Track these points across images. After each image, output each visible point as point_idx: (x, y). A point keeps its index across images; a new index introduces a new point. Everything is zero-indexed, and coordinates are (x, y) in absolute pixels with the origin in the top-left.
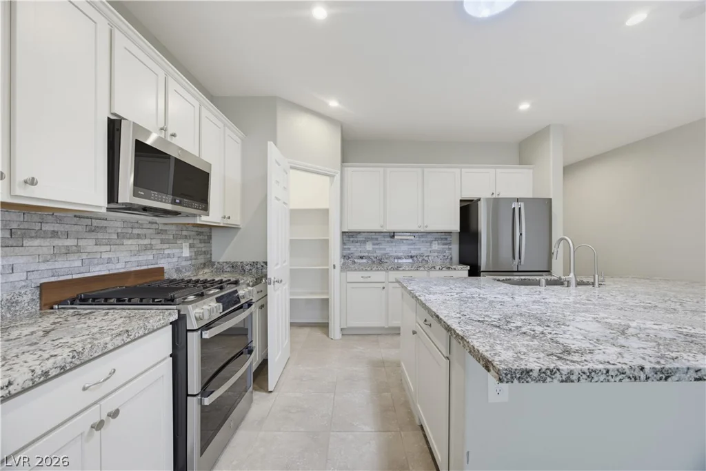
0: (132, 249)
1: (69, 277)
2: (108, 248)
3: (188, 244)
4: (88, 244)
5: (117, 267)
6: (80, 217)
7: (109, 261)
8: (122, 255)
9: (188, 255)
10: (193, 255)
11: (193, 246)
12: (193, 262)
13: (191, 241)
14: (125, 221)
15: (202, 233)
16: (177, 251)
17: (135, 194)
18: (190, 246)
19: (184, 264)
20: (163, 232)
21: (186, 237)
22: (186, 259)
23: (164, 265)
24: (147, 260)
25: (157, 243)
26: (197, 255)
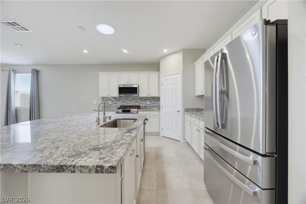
3: (149, 101)
4: (127, 101)
7: (130, 104)
9: (149, 104)
10: (151, 104)
11: (151, 102)
12: (151, 105)
13: (150, 101)
14: (132, 97)
15: (155, 99)
16: (145, 103)
17: (119, 94)
18: (150, 102)
19: (148, 105)
20: (141, 98)
21: (148, 100)
22: (148, 104)
23: (141, 105)
24: (137, 104)
25: (140, 101)
26: (153, 104)
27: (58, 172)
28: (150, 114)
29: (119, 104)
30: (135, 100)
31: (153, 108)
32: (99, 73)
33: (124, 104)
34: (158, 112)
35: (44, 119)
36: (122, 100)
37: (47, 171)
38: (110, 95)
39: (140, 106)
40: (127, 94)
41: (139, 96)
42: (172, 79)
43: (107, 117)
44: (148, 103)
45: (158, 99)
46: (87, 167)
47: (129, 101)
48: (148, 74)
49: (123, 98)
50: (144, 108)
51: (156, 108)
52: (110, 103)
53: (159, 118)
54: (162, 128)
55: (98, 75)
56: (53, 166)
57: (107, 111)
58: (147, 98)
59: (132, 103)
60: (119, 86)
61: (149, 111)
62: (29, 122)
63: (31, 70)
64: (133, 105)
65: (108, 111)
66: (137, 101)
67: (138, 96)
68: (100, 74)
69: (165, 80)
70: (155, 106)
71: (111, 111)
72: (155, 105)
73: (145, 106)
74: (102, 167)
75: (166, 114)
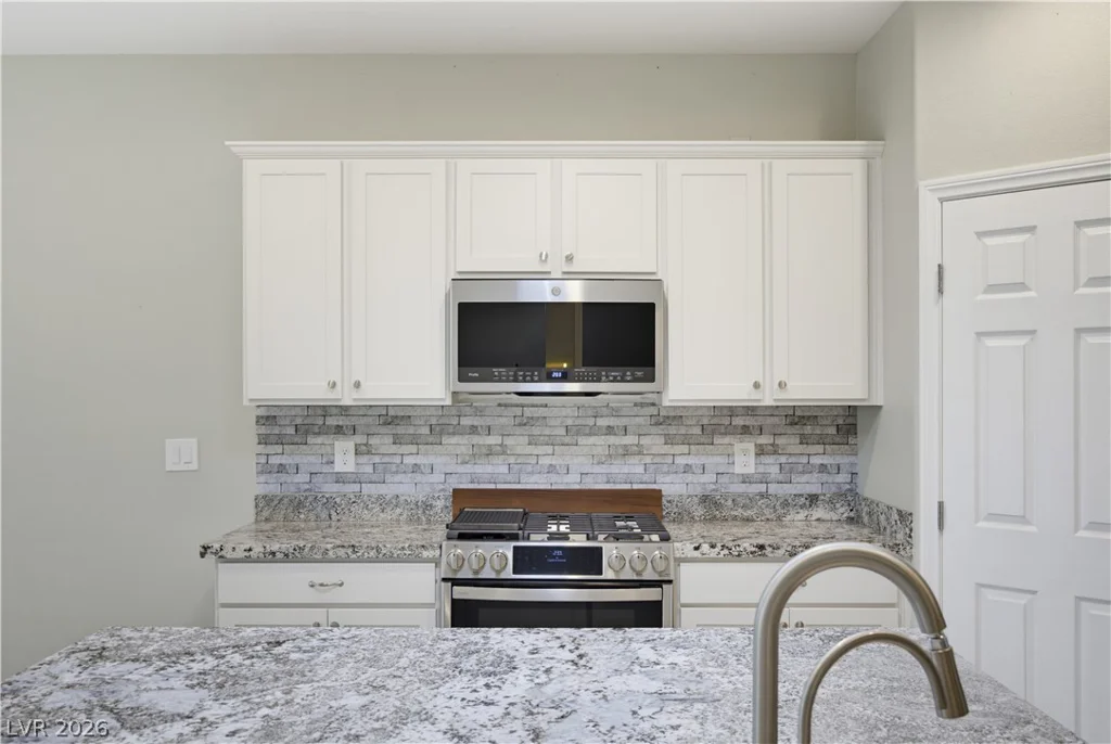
0: (595, 453)
1: (492, 486)
2: (549, 449)
3: (751, 447)
4: (518, 443)
5: (565, 481)
6: (506, 406)
7: (552, 469)
8: (576, 461)
9: (751, 470)
10: (775, 470)
11: (774, 450)
12: (773, 488)
13: (765, 440)
14: (579, 406)
15: (813, 422)
16: (714, 461)
17: (462, 378)
18: (761, 451)
19: (737, 489)
20: (670, 421)
21: (746, 430)
22: (746, 479)
23: (672, 487)
24: (628, 474)
25: (654, 443)
26: (788, 471)
29: (438, 477)
30: (609, 431)
31: (793, 518)
32: (237, 146)
33: (494, 474)
36: (474, 430)
38: (357, 385)
39: (655, 496)
44: (744, 459)
49: (479, 412)
50: (699, 512)
51: (819, 513)
52: (344, 456)
55: (237, 164)
57: (347, 560)
59: (579, 467)
64: (589, 484)
65: (359, 560)
66: (629, 440)
70: (813, 499)
72: (814, 489)
73: (705, 499)
75: (990, 595)
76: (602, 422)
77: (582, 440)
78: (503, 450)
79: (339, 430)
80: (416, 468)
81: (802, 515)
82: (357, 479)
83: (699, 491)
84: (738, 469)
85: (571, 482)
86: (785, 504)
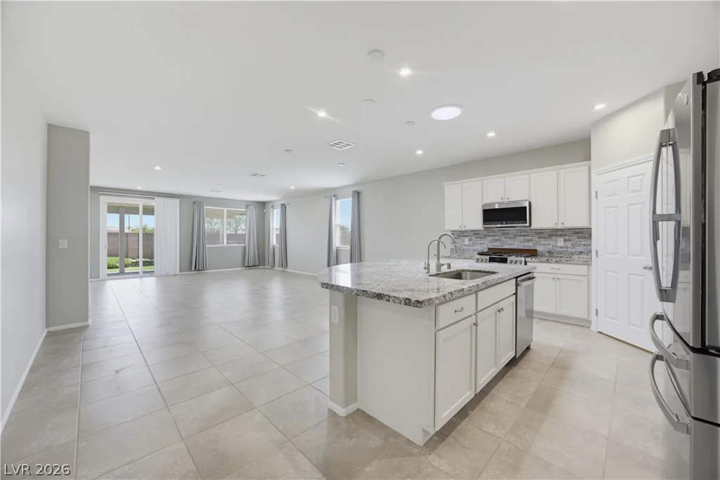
0: (521, 240)
3: (562, 239)
4: (503, 238)
7: (510, 244)
9: (562, 245)
10: (570, 245)
11: (570, 240)
12: (569, 250)
13: (566, 238)
14: (517, 230)
15: (582, 232)
16: (552, 243)
17: (484, 224)
18: (565, 240)
19: (558, 249)
20: (540, 233)
21: (560, 235)
22: (561, 247)
23: (540, 248)
24: (530, 245)
25: (535, 238)
26: (573, 246)
27: (379, 299)
28: (559, 272)
29: (485, 245)
30: (524, 236)
31: (575, 257)
33: (497, 245)
34: (586, 267)
35: (366, 263)
36: (493, 236)
37: (371, 298)
38: (465, 226)
39: (536, 250)
40: (503, 224)
41: (532, 228)
42: (629, 177)
43: (443, 265)
44: (561, 242)
45: (584, 234)
46: (399, 298)
47: (509, 238)
48: (555, 172)
49: (494, 232)
50: (547, 254)
51: (582, 256)
52: (467, 241)
53: (589, 281)
54: (597, 310)
55: (443, 188)
56: (375, 293)
58: (557, 230)
59: (516, 244)
60: (483, 206)
61: (556, 262)
62: (349, 265)
63: (351, 193)
64: (519, 247)
66: (529, 238)
67: (530, 225)
68: (446, 188)
69: (606, 183)
70: (581, 253)
71: (467, 259)
73: (549, 252)
74: (409, 300)
75: (609, 274)
76: (523, 234)
77: (518, 238)
78: (499, 240)
79: (466, 236)
80: (481, 244)
81: (578, 256)
82: (469, 246)
83: (548, 250)
84: (559, 245)
85: (515, 247)
86: (572, 253)
